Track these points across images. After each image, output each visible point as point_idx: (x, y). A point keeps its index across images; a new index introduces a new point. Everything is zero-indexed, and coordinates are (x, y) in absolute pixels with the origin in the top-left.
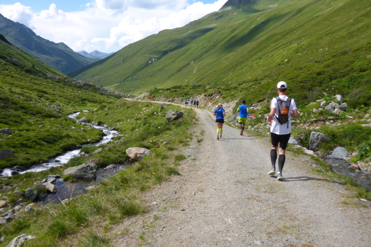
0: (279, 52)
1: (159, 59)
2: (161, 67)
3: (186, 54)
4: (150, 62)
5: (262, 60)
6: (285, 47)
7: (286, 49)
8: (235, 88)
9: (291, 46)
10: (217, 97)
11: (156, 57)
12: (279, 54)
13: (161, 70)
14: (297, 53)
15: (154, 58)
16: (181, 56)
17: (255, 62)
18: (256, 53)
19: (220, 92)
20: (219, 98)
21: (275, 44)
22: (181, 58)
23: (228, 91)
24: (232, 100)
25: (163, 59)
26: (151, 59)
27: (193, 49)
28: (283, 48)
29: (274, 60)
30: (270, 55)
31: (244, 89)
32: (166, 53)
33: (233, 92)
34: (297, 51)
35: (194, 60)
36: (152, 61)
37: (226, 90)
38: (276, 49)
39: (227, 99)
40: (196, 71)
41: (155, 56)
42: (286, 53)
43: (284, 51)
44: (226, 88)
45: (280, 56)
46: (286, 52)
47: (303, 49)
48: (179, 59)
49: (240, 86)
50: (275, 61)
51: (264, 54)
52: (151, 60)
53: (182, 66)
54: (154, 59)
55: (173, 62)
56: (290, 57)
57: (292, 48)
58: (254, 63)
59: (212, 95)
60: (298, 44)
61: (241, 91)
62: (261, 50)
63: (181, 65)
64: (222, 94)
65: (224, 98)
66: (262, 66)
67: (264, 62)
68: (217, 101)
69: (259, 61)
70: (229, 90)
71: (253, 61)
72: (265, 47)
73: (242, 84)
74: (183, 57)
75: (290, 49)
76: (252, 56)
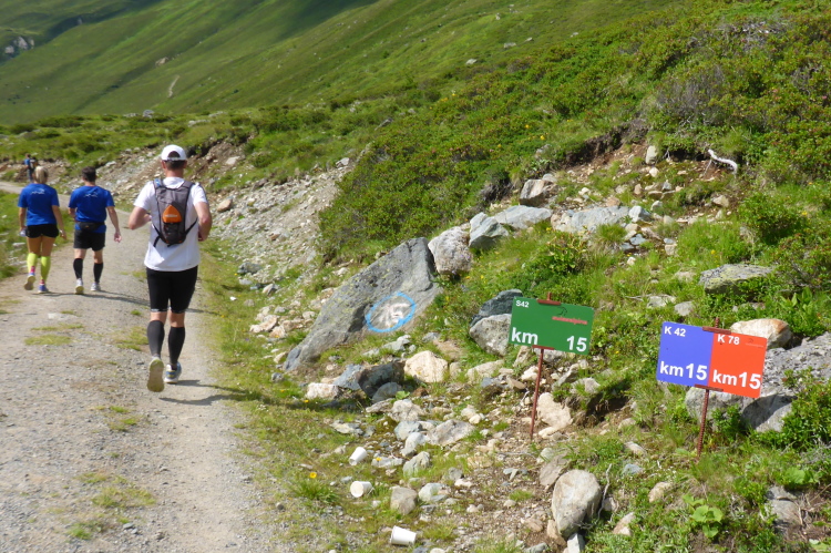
0: (443, 39)
1: (40, 42)
2: (48, 69)
3: (140, 34)
4: (9, 50)
5: (391, 61)
6: (463, 24)
7: (467, 28)
8: (317, 119)
9: (481, 21)
10: (231, 161)
11: (34, 37)
12: (446, 43)
13: (49, 79)
14: (502, 42)
15: (26, 39)
16: (123, 39)
17: (369, 65)
18: (370, 42)
19: (243, 139)
20: (241, 163)
21: (428, 16)
22: (123, 44)
23: (280, 135)
24: (307, 169)
25: (58, 42)
26: (12, 41)
27: (166, 18)
28: (454, 26)
29: (431, 60)
30: (418, 44)
31: (359, 123)
32: (69, 23)
33: (306, 138)
34: (502, 36)
35: (169, 55)
36: (16, 48)
37: (273, 128)
38: (433, 29)
39: (275, 167)
40: (174, 89)
41: (29, 32)
42: (468, 41)
43: (460, 34)
44: (271, 121)
45: (449, 47)
46: (466, 37)
47: (521, 30)
48: (117, 48)
49: (339, 111)
50: (434, 63)
51: (397, 44)
52: (11, 44)
53: (125, 70)
54: (22, 42)
55: (94, 56)
56: (482, 52)
57: (485, 26)
58: (367, 69)
59: (205, 151)
60: (503, 16)
61: (345, 132)
62: (385, 33)
63: (123, 66)
64: (252, 148)
65: (260, 164)
66: (394, 78)
67: (398, 65)
68: (229, 178)
69: (381, 62)
70: (285, 129)
71: (362, 62)
72: (397, 23)
73: (347, 104)
74: (130, 40)
75: (480, 28)
76: (357, 49)
